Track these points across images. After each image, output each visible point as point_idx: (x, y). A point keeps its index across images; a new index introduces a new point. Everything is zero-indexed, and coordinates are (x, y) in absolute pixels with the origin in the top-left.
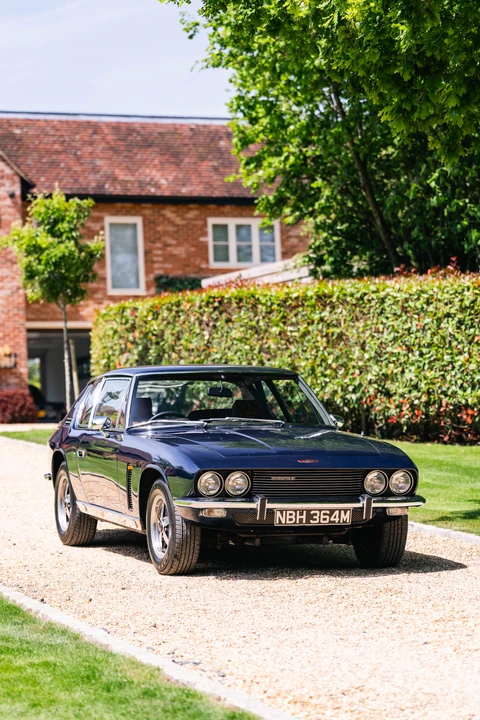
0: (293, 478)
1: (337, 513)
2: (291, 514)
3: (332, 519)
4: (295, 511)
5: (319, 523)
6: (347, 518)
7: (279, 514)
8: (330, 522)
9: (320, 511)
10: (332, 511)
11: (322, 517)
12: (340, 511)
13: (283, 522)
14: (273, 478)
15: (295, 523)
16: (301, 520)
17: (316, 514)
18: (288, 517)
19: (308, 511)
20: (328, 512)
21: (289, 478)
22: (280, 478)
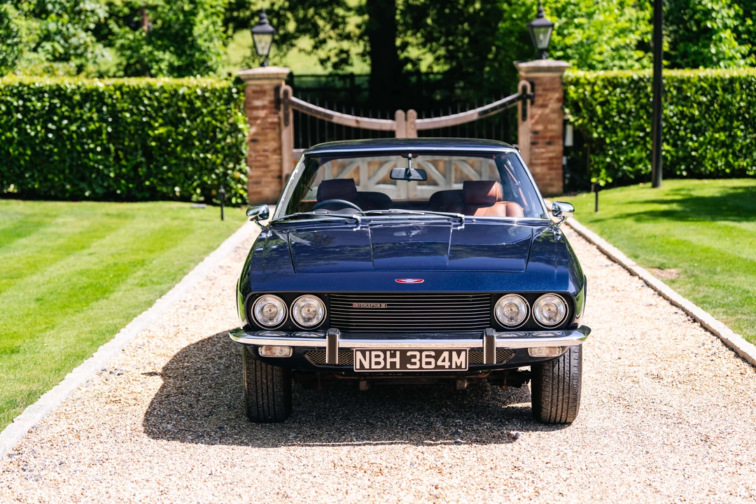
0: (383, 305)
1: (446, 354)
2: (377, 356)
3: (440, 363)
4: (384, 351)
5: (421, 368)
6: (461, 361)
7: (359, 355)
8: (437, 367)
9: (421, 351)
10: (439, 353)
11: (424, 360)
12: (450, 351)
13: (367, 366)
14: (356, 305)
15: (385, 367)
16: (393, 364)
17: (415, 357)
18: (374, 359)
19: (403, 352)
20: (433, 354)
21: (378, 305)
22: (364, 305)
